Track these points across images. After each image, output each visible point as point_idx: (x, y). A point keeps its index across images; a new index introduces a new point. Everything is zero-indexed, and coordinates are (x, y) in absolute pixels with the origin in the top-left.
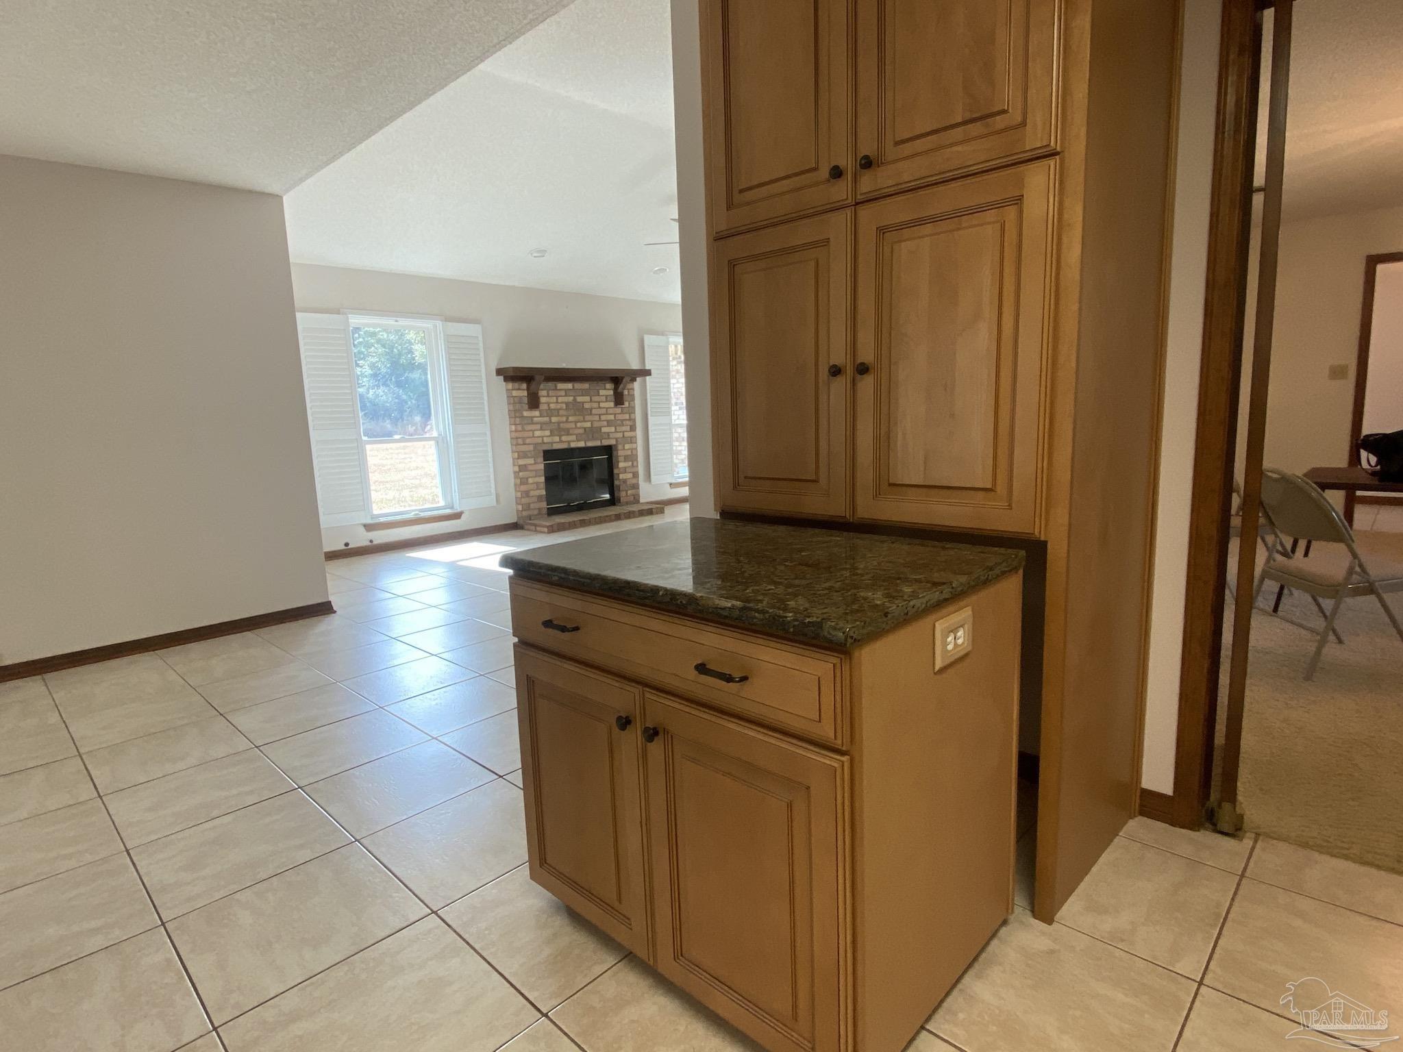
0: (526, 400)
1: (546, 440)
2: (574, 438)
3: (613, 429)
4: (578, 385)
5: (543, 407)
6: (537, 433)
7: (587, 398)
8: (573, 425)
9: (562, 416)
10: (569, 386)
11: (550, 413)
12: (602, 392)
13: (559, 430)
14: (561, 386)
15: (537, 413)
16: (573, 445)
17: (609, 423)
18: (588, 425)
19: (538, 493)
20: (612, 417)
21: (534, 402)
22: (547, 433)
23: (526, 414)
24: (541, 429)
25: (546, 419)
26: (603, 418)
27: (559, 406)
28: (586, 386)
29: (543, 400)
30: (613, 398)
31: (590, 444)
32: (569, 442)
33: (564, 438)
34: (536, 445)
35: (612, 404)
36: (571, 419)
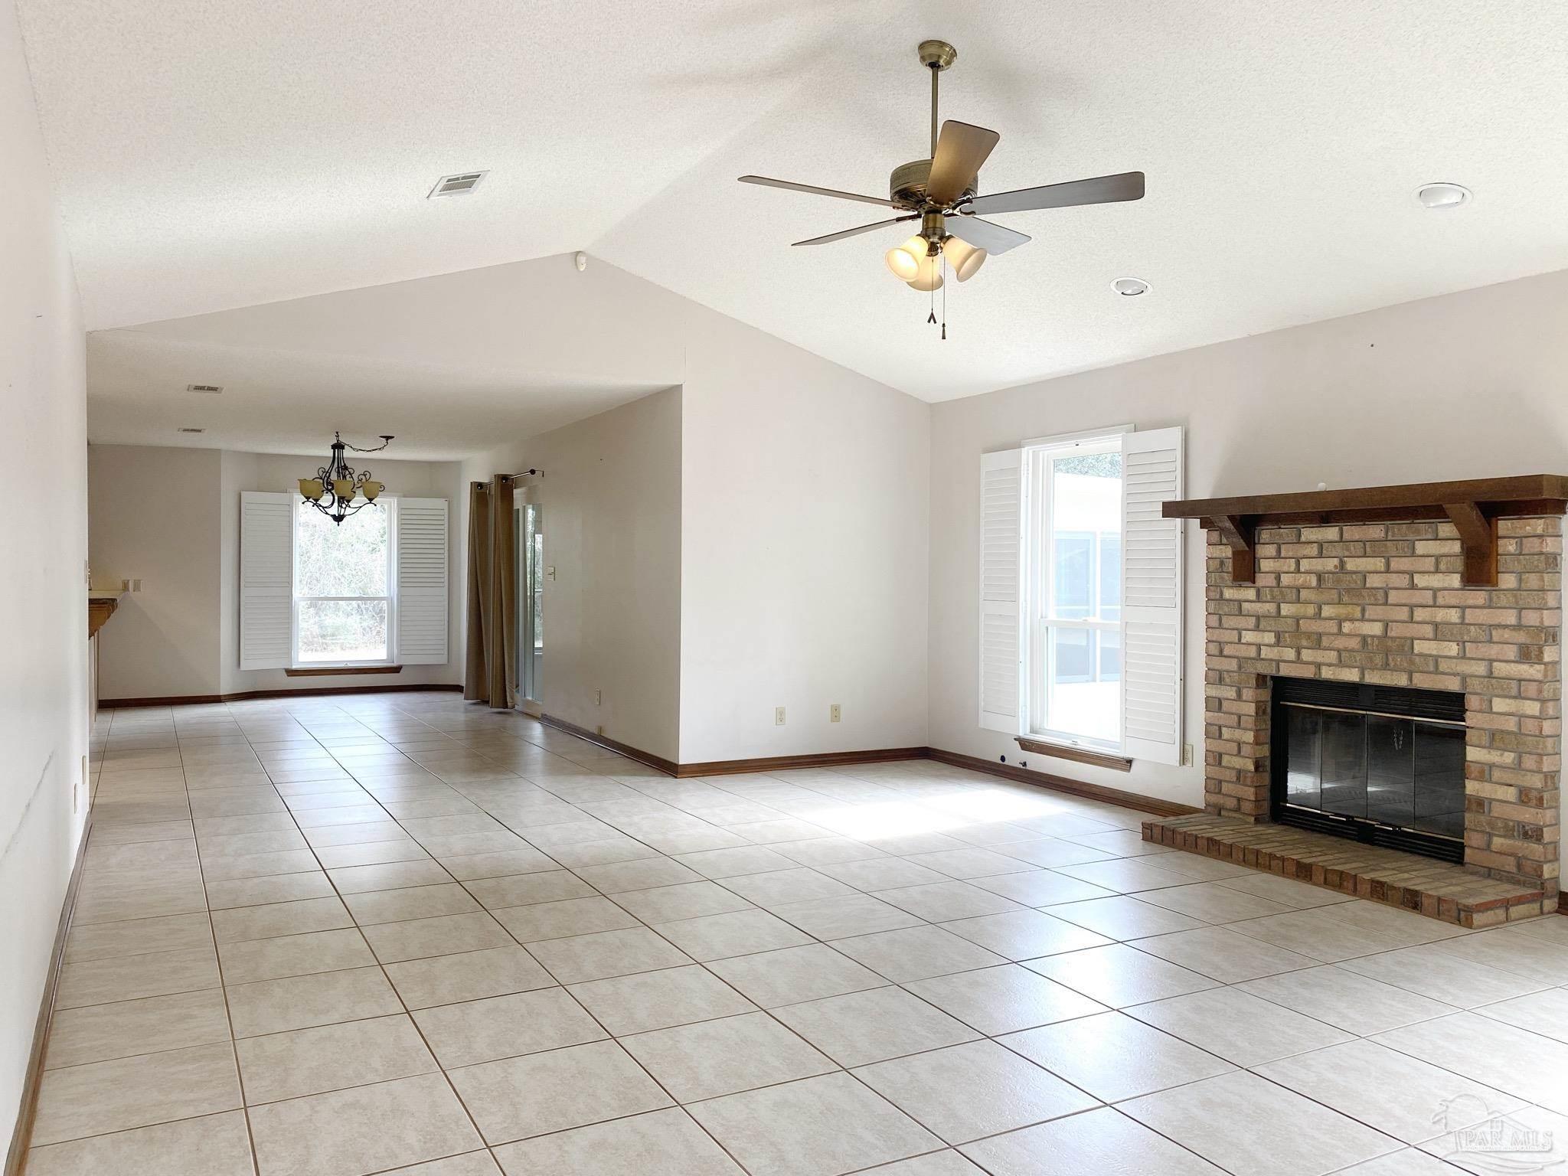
0: (1229, 566)
1: (1265, 653)
2: (1332, 656)
3: (1453, 649)
4: (1353, 532)
5: (1262, 580)
6: (1248, 637)
7: (1379, 563)
8: (1332, 627)
9: (1307, 602)
10: (1331, 533)
11: (1279, 594)
12: (1421, 547)
13: (1294, 635)
14: (1310, 533)
15: (1251, 594)
16: (1327, 674)
17: (1440, 631)
18: (1376, 629)
19: (1238, 763)
20: (1454, 616)
21: (1245, 569)
22: (1269, 638)
23: (1228, 593)
24: (1257, 628)
25: (1271, 607)
26: (1420, 614)
27: (1301, 579)
28: (1375, 531)
29: (1265, 565)
30: (1459, 564)
31: (1374, 678)
32: (1319, 666)
33: (1307, 654)
34: (1242, 661)
35: (1455, 580)
36: (1327, 611)
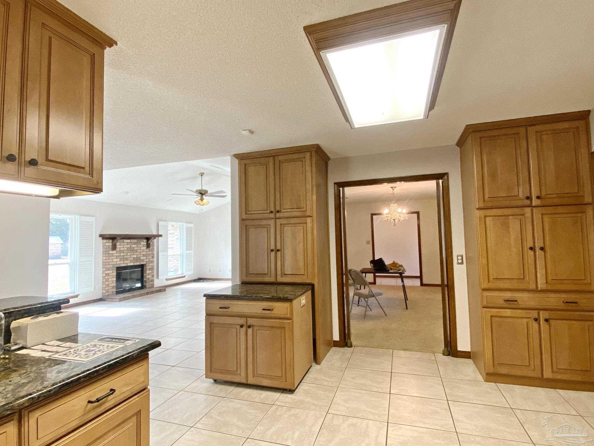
0: (111, 247)
1: (118, 263)
2: (129, 262)
3: (145, 258)
4: (132, 241)
5: (117, 249)
6: (115, 260)
7: (136, 246)
8: (129, 257)
9: (125, 253)
10: (129, 241)
11: (121, 252)
12: (142, 243)
13: (123, 259)
14: (126, 241)
15: (115, 252)
16: (128, 265)
17: (144, 255)
18: (135, 256)
19: (112, 285)
20: (145, 253)
21: (114, 247)
22: (119, 260)
23: (111, 252)
24: (116, 258)
25: (118, 254)
26: (141, 253)
27: (124, 249)
28: (135, 241)
29: (118, 247)
30: (146, 246)
31: (135, 264)
32: (127, 264)
33: (125, 262)
34: (113, 265)
35: (145, 248)
36: (129, 254)
